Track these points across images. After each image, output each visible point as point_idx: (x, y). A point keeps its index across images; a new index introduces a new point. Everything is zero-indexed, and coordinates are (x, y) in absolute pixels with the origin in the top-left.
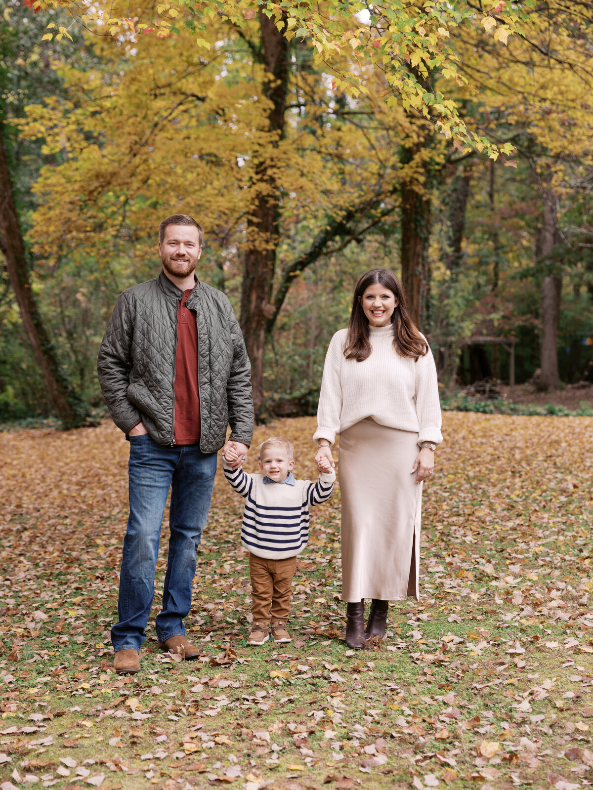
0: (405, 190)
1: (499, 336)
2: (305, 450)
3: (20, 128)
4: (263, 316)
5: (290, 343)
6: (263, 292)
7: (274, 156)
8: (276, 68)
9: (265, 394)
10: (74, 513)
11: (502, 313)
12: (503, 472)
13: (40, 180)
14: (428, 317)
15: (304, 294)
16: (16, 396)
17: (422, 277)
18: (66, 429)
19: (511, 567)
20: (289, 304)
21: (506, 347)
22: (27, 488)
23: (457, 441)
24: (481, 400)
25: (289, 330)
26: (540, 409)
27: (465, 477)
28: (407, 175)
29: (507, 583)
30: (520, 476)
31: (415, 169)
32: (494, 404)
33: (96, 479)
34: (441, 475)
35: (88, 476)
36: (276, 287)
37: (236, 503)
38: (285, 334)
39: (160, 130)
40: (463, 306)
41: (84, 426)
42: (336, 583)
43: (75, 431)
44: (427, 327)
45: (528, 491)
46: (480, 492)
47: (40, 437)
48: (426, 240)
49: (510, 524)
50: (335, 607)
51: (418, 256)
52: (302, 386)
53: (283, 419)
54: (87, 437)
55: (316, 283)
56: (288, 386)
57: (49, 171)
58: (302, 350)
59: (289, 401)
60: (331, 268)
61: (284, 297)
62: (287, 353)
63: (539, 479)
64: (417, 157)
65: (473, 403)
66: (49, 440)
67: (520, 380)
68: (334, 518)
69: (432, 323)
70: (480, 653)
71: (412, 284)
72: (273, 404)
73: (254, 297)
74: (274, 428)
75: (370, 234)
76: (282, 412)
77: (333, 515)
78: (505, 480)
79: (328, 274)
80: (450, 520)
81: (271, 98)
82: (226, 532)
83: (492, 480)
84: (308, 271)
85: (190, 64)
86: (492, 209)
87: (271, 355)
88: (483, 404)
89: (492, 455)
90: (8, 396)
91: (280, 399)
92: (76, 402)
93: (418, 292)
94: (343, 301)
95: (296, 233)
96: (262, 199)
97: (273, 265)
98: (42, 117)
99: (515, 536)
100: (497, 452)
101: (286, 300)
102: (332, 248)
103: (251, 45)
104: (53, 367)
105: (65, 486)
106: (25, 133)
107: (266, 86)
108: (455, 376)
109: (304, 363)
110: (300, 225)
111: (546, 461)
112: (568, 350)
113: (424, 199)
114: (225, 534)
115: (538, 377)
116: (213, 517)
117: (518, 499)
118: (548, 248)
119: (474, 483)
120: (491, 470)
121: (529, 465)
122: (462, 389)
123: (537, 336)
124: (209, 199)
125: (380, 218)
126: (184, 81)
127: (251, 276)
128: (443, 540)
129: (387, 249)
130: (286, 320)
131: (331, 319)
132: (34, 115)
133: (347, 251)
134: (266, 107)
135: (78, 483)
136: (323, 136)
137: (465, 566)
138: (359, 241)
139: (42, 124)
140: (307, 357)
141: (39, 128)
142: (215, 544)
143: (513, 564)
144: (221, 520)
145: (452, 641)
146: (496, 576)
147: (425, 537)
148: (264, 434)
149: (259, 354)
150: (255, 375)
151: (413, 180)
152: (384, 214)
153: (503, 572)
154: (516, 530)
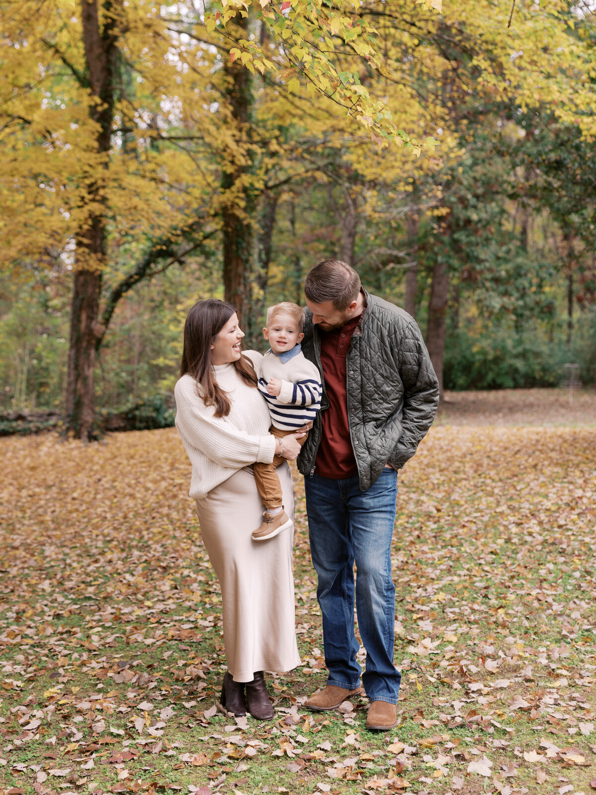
0: (226, 213)
2: (144, 470)
4: (93, 335)
5: (116, 360)
6: (92, 312)
7: (106, 176)
8: (102, 92)
9: (96, 410)
14: (251, 334)
15: (128, 313)
17: (243, 296)
19: (420, 623)
20: (115, 323)
25: (114, 347)
28: (229, 200)
29: (426, 648)
31: (236, 194)
36: (103, 307)
37: (87, 540)
38: (110, 351)
51: (240, 276)
52: (128, 401)
55: (139, 303)
56: (115, 401)
58: (127, 367)
59: (116, 415)
60: (153, 288)
61: (110, 316)
62: (113, 370)
64: (238, 183)
68: (201, 559)
69: (254, 340)
70: (445, 771)
72: (103, 419)
73: (84, 317)
74: (106, 445)
75: (190, 256)
76: (110, 426)
77: (199, 555)
79: (151, 295)
81: (98, 121)
82: (83, 582)
84: (132, 292)
85: (16, 86)
86: (294, 235)
87: (100, 372)
91: (109, 414)
93: (241, 311)
94: (164, 319)
95: (119, 256)
96: (94, 218)
97: (100, 286)
99: (406, 579)
101: (112, 320)
102: (155, 270)
103: (75, 72)
107: (93, 110)
109: (130, 379)
110: (122, 248)
113: (245, 222)
114: (83, 586)
116: (64, 560)
125: (201, 241)
126: (10, 103)
127: (81, 297)
129: (208, 271)
130: (112, 338)
131: (153, 336)
133: (168, 272)
134: (94, 130)
138: (181, 263)
140: (131, 373)
142: (74, 602)
143: (421, 618)
144: (75, 565)
145: (402, 752)
146: (409, 638)
147: (309, 583)
148: (97, 451)
149: (90, 372)
150: (87, 393)
151: (234, 205)
152: (206, 237)
153: (416, 632)
154: (403, 569)
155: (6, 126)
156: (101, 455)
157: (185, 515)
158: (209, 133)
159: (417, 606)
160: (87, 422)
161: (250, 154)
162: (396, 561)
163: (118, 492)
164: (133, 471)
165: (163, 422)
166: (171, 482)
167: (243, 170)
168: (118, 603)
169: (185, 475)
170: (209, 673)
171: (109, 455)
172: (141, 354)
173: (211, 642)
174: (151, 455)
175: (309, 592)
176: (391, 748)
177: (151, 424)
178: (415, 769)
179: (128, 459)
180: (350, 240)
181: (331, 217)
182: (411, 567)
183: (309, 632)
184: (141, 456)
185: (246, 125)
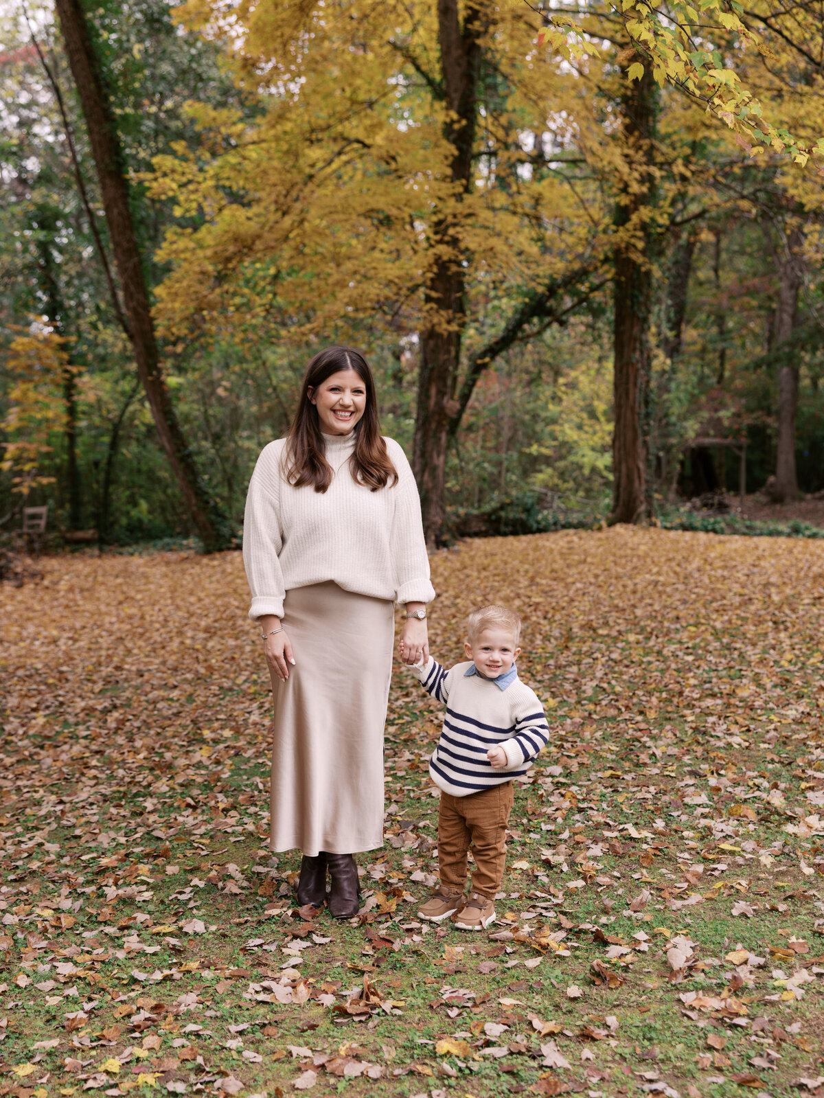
0: (619, 258)
1: (726, 437)
2: (496, 584)
3: (147, 184)
4: (445, 415)
5: (478, 447)
6: (445, 385)
7: (458, 211)
8: (460, 106)
9: (449, 509)
10: (186, 680)
11: (733, 410)
12: (760, 622)
13: (164, 245)
14: (648, 415)
15: (496, 388)
16: (150, 512)
17: (639, 366)
18: (208, 552)
19: (810, 794)
20: (477, 400)
21: (736, 451)
22: (142, 635)
23: (690, 574)
24: (709, 516)
25: (477, 431)
26: (783, 527)
27: (711, 630)
28: (622, 240)
29: (810, 827)
30: (786, 629)
31: (632, 233)
32: (724, 520)
33: (230, 623)
34: (678, 626)
35: (221, 618)
36: (461, 380)
38: (472, 435)
39: (318, 186)
40: (686, 403)
41: (229, 549)
42: (544, 827)
43: (217, 555)
44: (646, 428)
45: (804, 654)
46: (736, 653)
47: (176, 562)
48: (645, 320)
49: (792, 713)
50: (546, 880)
51: (635, 340)
52: (492, 499)
53: (468, 540)
54: (232, 562)
55: (509, 375)
56: (476, 498)
57: (176, 233)
58: (492, 455)
59: (477, 517)
60: (528, 357)
61: (470, 391)
62: (474, 459)
63: (812, 633)
64: (634, 218)
65: (699, 518)
66: (186, 566)
67: (751, 490)
69: (652, 423)
70: (800, 993)
71: (627, 374)
72: (457, 520)
73: (433, 391)
74: (458, 552)
75: (575, 314)
76: (468, 530)
78: (766, 634)
79: (525, 364)
80: (704, 704)
81: (454, 142)
83: (749, 636)
84: (500, 361)
85: (354, 102)
86: (718, 287)
87: (455, 461)
88: (712, 520)
89: (741, 595)
90: (140, 512)
91: (466, 515)
92: (220, 519)
93: (635, 384)
94: (541, 396)
95: (486, 316)
96: (441, 264)
97: (458, 352)
98: (173, 171)
99: (803, 735)
100: (746, 591)
101: (473, 396)
102: (529, 332)
103: (430, 82)
104: (191, 478)
105: (190, 634)
106: (153, 191)
107: (448, 130)
108: (674, 486)
109: (495, 471)
110: (490, 306)
111: (814, 605)
112: (806, 453)
113: (643, 269)
115: (772, 485)
117: (792, 668)
118: (786, 333)
119: (725, 640)
120: (744, 619)
121: (794, 611)
122: (685, 502)
123: (770, 437)
124: (374, 265)
125: (587, 294)
126: (346, 123)
127: (430, 366)
128: (698, 743)
129: (596, 333)
130: (473, 419)
131: (527, 417)
132: (164, 169)
133: (547, 335)
134: (448, 153)
135: (206, 630)
136: (519, 193)
137: (740, 792)
138: (563, 324)
139: (173, 180)
140: (499, 464)
141: (170, 185)
143: (812, 788)
145: (745, 962)
146: (789, 813)
147: (670, 735)
148: (446, 559)
149: (439, 461)
150: (435, 487)
151: (630, 246)
152: (593, 289)
153: (800, 806)
154: (802, 723)
155: (340, 153)
156: (449, 564)
157: (532, 641)
158: (593, 154)
159: (810, 772)
160: (434, 523)
161: (647, 179)
162: (794, 712)
163: (459, 611)
164: (482, 586)
165: (535, 526)
166: (527, 600)
167: (640, 200)
168: (420, 748)
169: (546, 593)
170: (512, 842)
171: (458, 565)
172: (511, 440)
173: (524, 803)
174: (509, 566)
175: (668, 745)
176: (732, 957)
177: (519, 528)
178: (760, 987)
179: (479, 572)
180: (793, 292)
181: (769, 264)
182: (813, 720)
183: (655, 797)
184: (496, 568)
185: (645, 143)
